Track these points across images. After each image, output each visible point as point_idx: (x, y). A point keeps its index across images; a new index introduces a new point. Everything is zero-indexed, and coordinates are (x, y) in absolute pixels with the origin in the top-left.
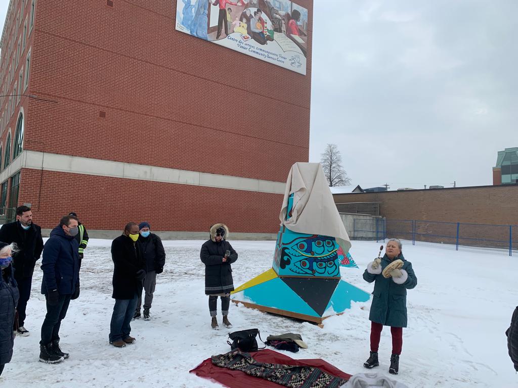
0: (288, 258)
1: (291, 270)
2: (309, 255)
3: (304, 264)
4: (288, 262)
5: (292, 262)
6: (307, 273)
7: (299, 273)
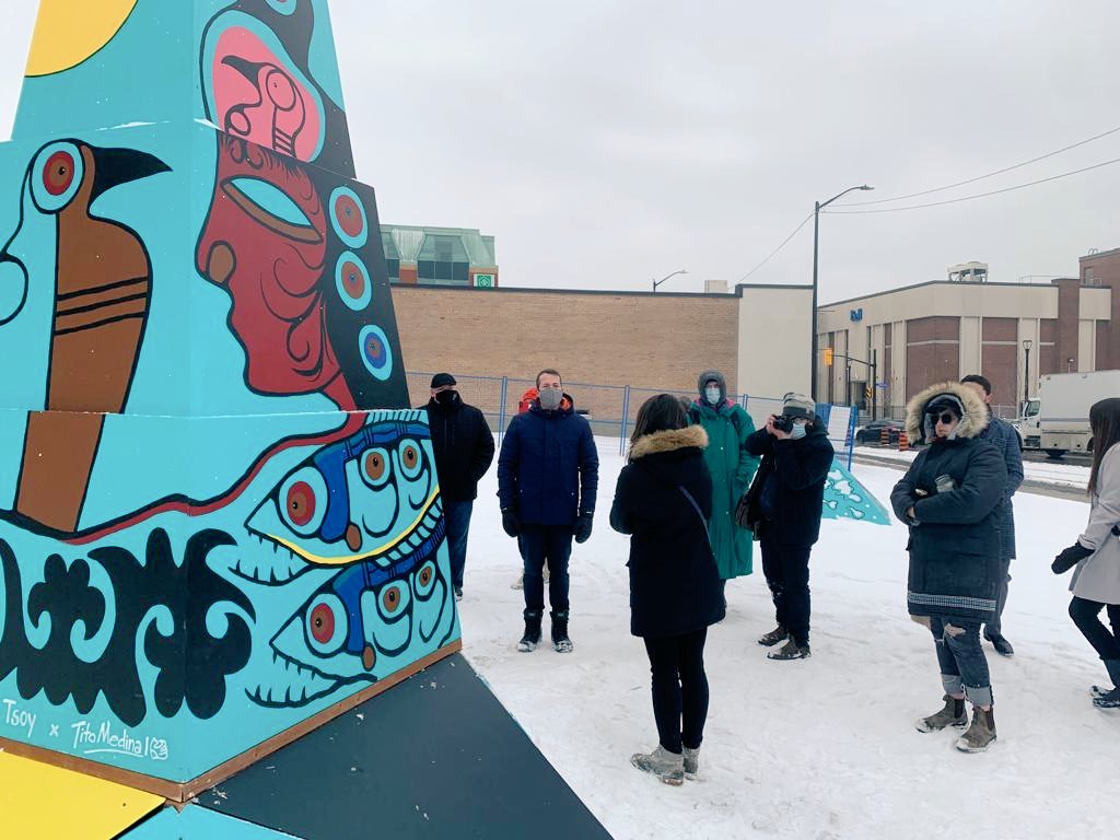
0: (233, 618)
1: (256, 699)
2: (340, 554)
3: (321, 624)
4: (237, 646)
5: (259, 633)
6: (341, 681)
7: (304, 701)
